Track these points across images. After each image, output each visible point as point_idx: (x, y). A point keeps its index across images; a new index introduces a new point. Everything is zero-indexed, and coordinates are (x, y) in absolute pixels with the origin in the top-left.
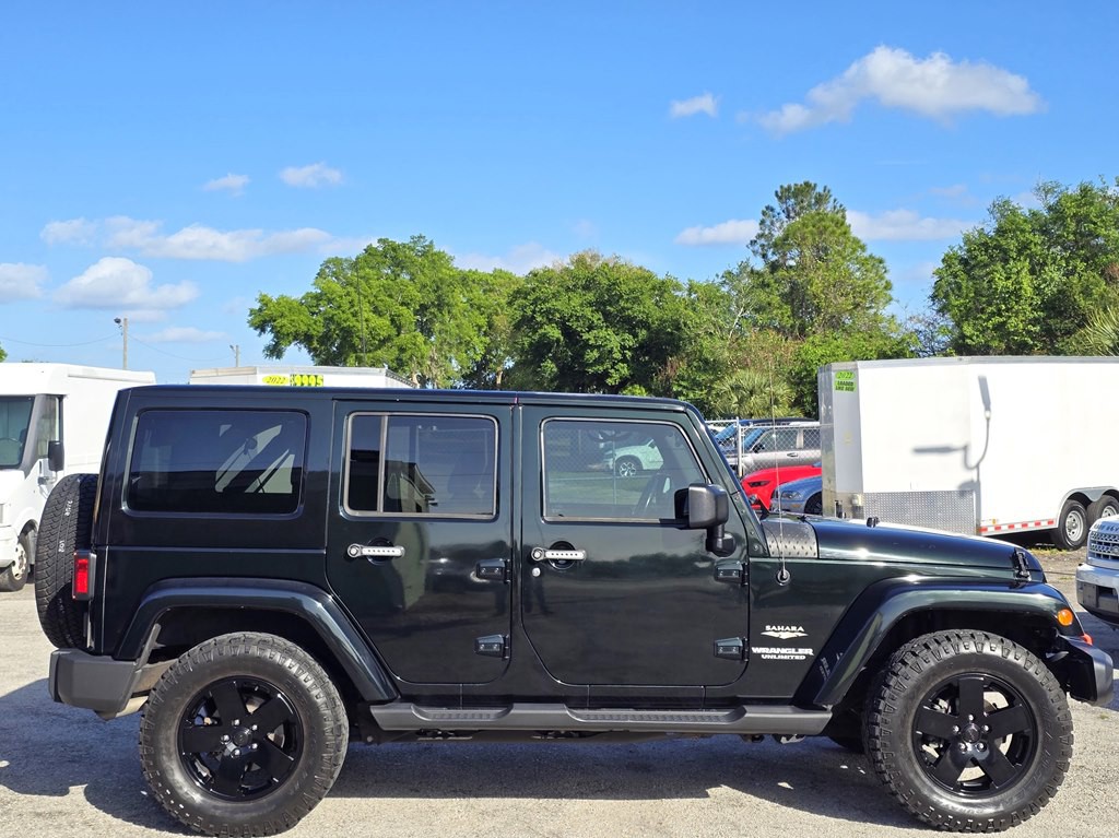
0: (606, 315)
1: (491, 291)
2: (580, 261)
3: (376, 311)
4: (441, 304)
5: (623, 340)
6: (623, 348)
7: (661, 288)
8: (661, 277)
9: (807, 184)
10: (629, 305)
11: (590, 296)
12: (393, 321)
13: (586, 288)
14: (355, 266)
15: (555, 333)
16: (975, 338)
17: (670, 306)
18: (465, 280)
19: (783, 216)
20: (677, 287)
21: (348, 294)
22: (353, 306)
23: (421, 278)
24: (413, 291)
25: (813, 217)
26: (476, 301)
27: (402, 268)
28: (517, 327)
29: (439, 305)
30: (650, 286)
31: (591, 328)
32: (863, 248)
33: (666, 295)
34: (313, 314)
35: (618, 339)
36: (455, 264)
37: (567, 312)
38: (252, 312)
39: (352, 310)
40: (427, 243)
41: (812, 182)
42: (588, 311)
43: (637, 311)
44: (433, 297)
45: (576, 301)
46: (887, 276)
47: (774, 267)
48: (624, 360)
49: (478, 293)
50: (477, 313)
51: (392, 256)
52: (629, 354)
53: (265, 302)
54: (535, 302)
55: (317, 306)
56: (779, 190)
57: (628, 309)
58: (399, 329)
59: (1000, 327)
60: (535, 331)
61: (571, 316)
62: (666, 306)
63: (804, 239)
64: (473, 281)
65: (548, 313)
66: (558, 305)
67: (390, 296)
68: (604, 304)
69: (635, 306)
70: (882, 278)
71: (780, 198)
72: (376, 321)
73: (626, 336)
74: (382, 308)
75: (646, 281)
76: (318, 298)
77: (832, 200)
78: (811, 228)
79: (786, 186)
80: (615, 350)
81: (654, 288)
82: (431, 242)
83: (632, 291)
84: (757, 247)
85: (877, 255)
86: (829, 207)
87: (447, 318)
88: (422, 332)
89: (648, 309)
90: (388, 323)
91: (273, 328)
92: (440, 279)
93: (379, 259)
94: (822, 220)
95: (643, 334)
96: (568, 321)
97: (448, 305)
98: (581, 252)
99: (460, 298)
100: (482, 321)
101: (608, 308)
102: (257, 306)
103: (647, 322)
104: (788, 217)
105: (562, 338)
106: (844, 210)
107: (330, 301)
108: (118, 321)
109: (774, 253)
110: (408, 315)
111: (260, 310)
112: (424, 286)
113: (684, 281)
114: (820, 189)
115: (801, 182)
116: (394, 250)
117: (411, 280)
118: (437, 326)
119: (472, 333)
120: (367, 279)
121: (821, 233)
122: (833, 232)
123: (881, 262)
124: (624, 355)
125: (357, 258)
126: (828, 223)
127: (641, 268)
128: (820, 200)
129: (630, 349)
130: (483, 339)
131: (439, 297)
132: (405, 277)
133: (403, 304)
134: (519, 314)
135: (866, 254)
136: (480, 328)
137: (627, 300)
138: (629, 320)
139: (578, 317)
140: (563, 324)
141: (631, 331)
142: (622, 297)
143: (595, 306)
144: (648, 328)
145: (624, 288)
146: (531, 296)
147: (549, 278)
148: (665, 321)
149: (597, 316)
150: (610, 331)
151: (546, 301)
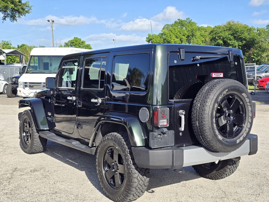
0: (235, 37)
1: (206, 31)
2: (229, 23)
3: (177, 37)
4: (193, 35)
6: (239, 45)
7: (250, 30)
8: (250, 27)
11: (230, 32)
12: (180, 40)
13: (229, 30)
14: (172, 26)
15: (221, 42)
17: (252, 34)
18: (199, 29)
20: (254, 29)
21: (169, 33)
22: (170, 36)
23: (188, 29)
24: (186, 32)
26: (202, 34)
27: (184, 26)
28: (211, 40)
29: (192, 35)
30: (247, 29)
31: (230, 40)
33: (251, 31)
34: (161, 38)
35: (238, 43)
36: (197, 25)
37: (224, 36)
38: (147, 38)
39: (170, 37)
40: (190, 20)
42: (230, 36)
43: (243, 36)
44: (191, 33)
45: (227, 34)
49: (203, 32)
50: (202, 37)
51: (181, 23)
52: (240, 47)
53: (149, 35)
54: (216, 34)
55: (162, 36)
57: (240, 35)
58: (182, 42)
60: (215, 42)
61: (225, 38)
62: (251, 34)
64: (202, 29)
65: (219, 37)
66: (222, 34)
67: (180, 33)
68: (234, 34)
69: (242, 34)
72: (176, 40)
73: (240, 42)
74: (178, 36)
75: (246, 28)
76: (162, 34)
80: (237, 46)
81: (248, 30)
82: (191, 20)
83: (241, 31)
87: (194, 38)
88: (188, 42)
89: (246, 35)
90: (179, 40)
91: (152, 42)
92: (193, 29)
93: (178, 24)
95: (244, 42)
96: (225, 39)
97: (195, 35)
98: (229, 21)
99: (198, 34)
100: (203, 39)
101: (235, 35)
102: (148, 36)
103: (245, 39)
105: (223, 43)
107: (165, 35)
108: (114, 40)
110: (184, 38)
111: (149, 37)
112: (189, 31)
113: (256, 28)
116: (182, 22)
117: (186, 29)
118: (192, 41)
119: (201, 42)
120: (175, 29)
124: (239, 47)
125: (172, 24)
127: (245, 25)
129: (241, 46)
130: (203, 44)
131: (193, 33)
132: (184, 28)
133: (183, 35)
134: (211, 37)
136: (203, 41)
137: (240, 33)
138: (241, 38)
139: (227, 38)
140: (223, 40)
141: (241, 41)
142: (238, 32)
143: (232, 35)
144: (246, 40)
145: (239, 30)
146: (215, 32)
147: (219, 27)
148: (250, 39)
149: (232, 37)
150: (235, 41)
151: (218, 33)
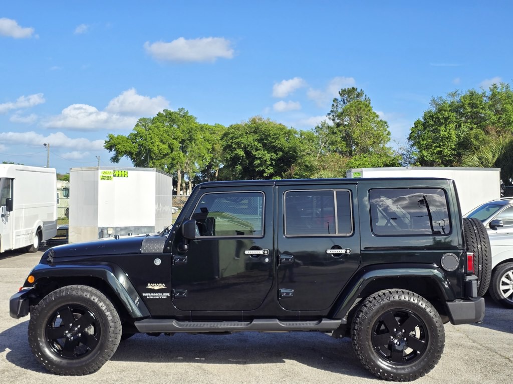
0: (264, 145)
1: (214, 133)
2: (254, 121)
3: (162, 141)
4: (191, 139)
5: (272, 156)
6: (271, 159)
7: (289, 133)
8: (289, 128)
9: (353, 88)
10: (273, 140)
11: (257, 136)
12: (169, 146)
13: (255, 132)
14: (153, 121)
15: (241, 153)
16: (428, 157)
17: (293, 141)
18: (202, 128)
19: (342, 103)
20: (296, 133)
21: (150, 134)
22: (151, 139)
23: (182, 127)
24: (178, 133)
25: (355, 103)
26: (207, 138)
27: (174, 123)
28: (225, 149)
29: (190, 139)
30: (284, 132)
31: (257, 150)
32: (378, 116)
33: (291, 136)
34: (133, 142)
35: (269, 155)
36: (197, 121)
37: (247, 144)
38: (106, 142)
39: (151, 141)
40: (185, 112)
41: (355, 87)
42: (256, 143)
43: (277, 143)
44: (187, 136)
45: (251, 139)
46: (388, 129)
47: (338, 125)
48: (272, 165)
49: (208, 134)
50: (207, 143)
51: (169, 117)
52: (274, 163)
53: (111, 138)
54: (232, 138)
55: (136, 139)
56: (341, 91)
57: (274, 142)
58: (172, 150)
59: (439, 153)
60: (232, 152)
61: (249, 146)
62: (291, 141)
63: (351, 112)
64: (206, 129)
65: (238, 144)
66: (243, 140)
67: (168, 135)
68: (263, 140)
69: (277, 141)
70: (386, 130)
71: (341, 94)
72: (162, 146)
73: (273, 154)
74: (165, 140)
75: (282, 129)
76: (136, 135)
77: (364, 95)
78: (354, 108)
79: (344, 89)
80: (268, 160)
81: (285, 133)
82: (187, 111)
83: (275, 134)
84: (331, 116)
85: (384, 120)
86: (362, 99)
87: (194, 145)
88: (182, 151)
89: (282, 142)
90: (167, 147)
91: (115, 149)
92: (191, 128)
93: (164, 118)
94: (359, 104)
95: (280, 153)
96: (248, 148)
97: (194, 139)
98: (254, 117)
99: (200, 136)
100: (210, 147)
101: (265, 141)
102: (108, 140)
103: (282, 148)
104: (344, 103)
105: (245, 155)
106: (370, 100)
107: (141, 137)
108: (45, 145)
109: (338, 119)
110: (177, 144)
111: (110, 141)
112: (183, 131)
113: (298, 130)
114: (359, 90)
115: (350, 87)
116: (170, 114)
117: (178, 128)
118: (189, 149)
119: (205, 152)
120: (158, 127)
121: (359, 110)
122: (364, 110)
123: (386, 123)
124: (272, 163)
125: (154, 118)
126: (362, 106)
127: (280, 124)
128: (358, 95)
129: (274, 160)
130: (210, 154)
131: (190, 136)
132: (175, 126)
133: (174, 139)
134: (225, 143)
135: (379, 119)
136: (209, 150)
137: (273, 138)
138: (274, 147)
139: (252, 146)
140: (245, 149)
141: (275, 152)
142: (270, 137)
143: (259, 141)
144: (283, 151)
145: (272, 133)
146: (231, 136)
147: (237, 128)
148: (290, 148)
149: (259, 145)
150: (266, 152)
151: (237, 138)
